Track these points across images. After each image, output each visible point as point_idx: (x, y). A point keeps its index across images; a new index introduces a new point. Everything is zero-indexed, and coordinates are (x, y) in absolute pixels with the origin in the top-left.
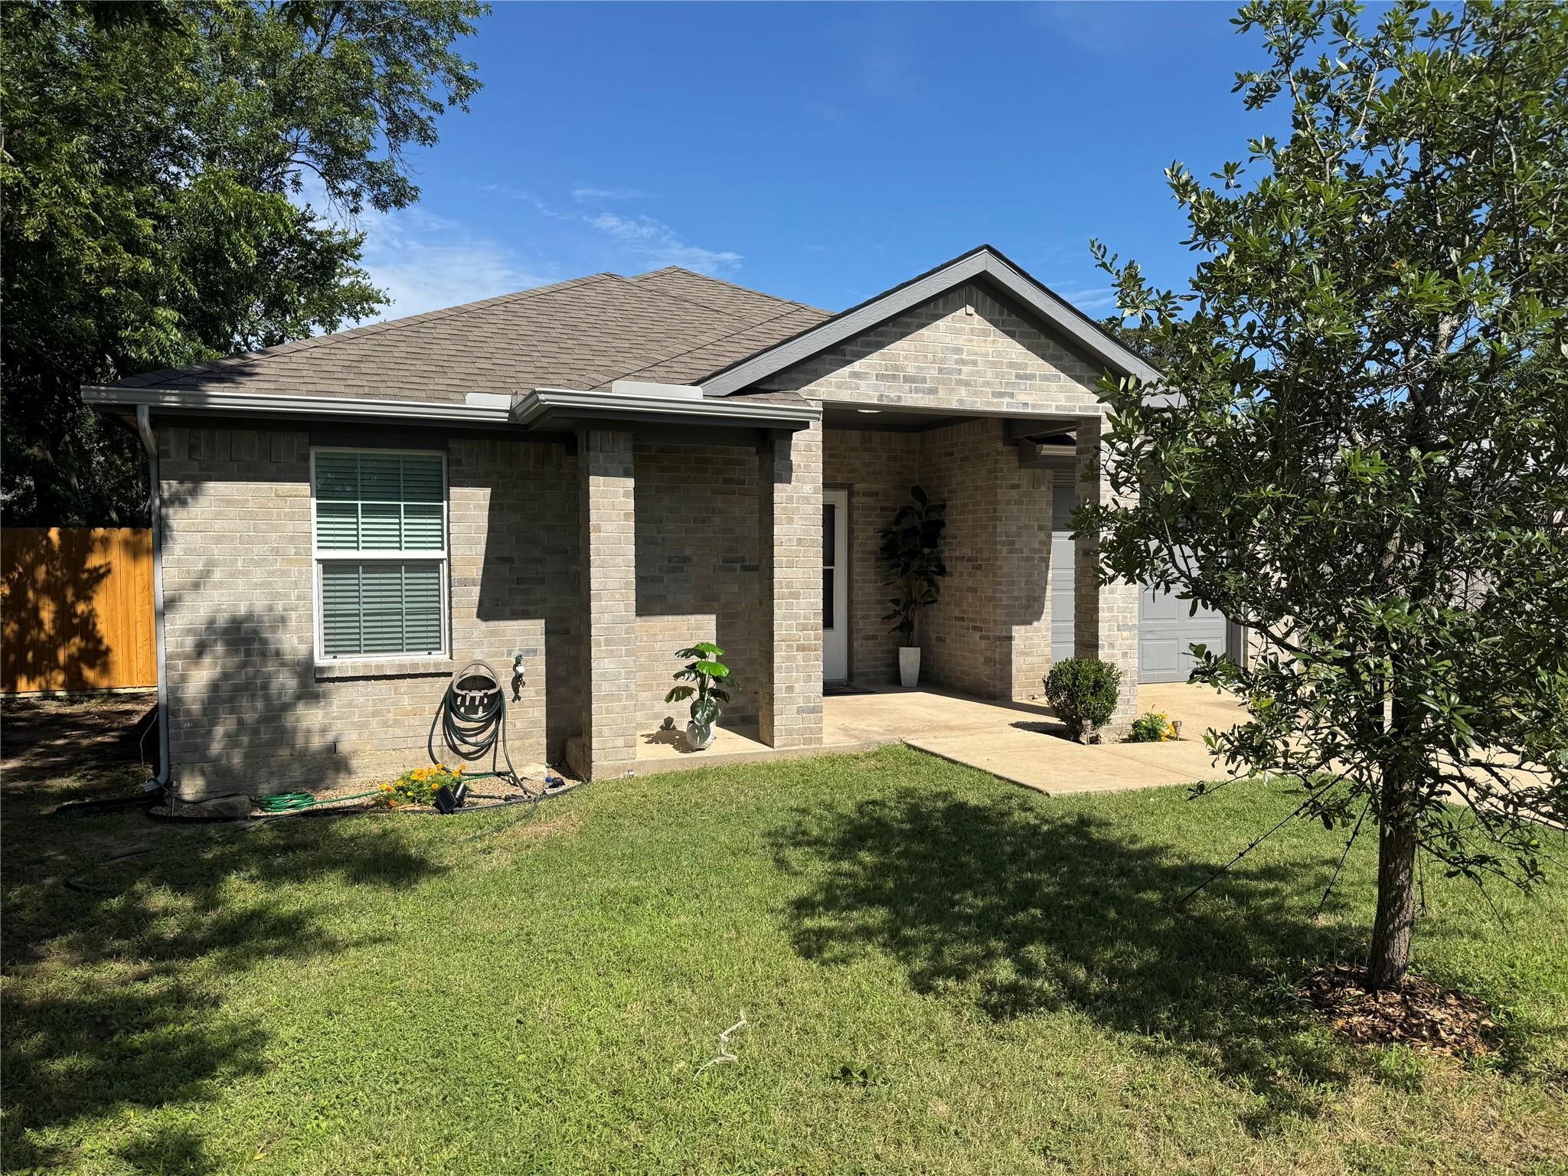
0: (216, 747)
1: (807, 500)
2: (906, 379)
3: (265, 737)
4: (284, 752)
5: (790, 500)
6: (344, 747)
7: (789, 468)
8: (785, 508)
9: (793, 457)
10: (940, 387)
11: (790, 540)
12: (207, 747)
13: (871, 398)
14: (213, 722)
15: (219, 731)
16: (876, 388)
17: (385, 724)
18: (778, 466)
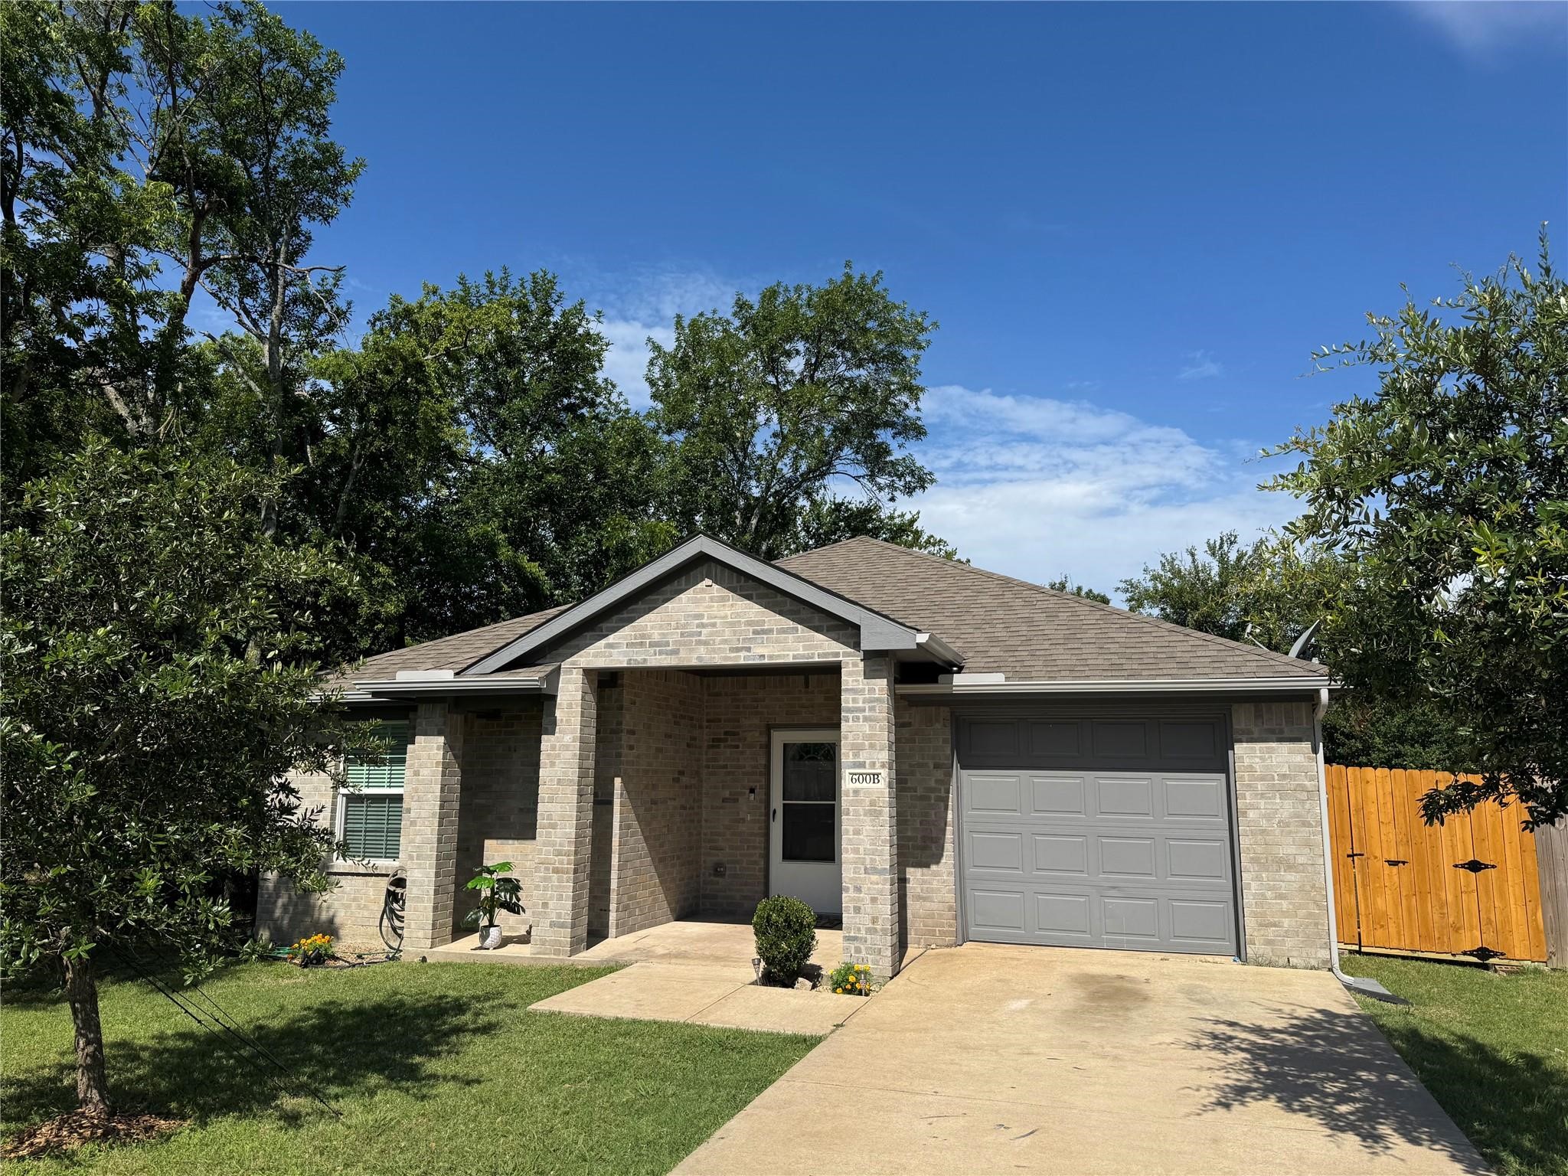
0: (278, 913)
1: (566, 748)
2: (651, 645)
3: (300, 908)
4: (308, 919)
5: (553, 748)
6: (337, 921)
7: (554, 722)
8: (549, 755)
9: (558, 714)
10: (681, 648)
11: (551, 780)
12: (273, 912)
13: (621, 662)
14: (278, 897)
15: (280, 902)
16: (625, 654)
17: (359, 907)
18: (545, 721)
